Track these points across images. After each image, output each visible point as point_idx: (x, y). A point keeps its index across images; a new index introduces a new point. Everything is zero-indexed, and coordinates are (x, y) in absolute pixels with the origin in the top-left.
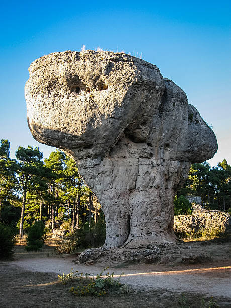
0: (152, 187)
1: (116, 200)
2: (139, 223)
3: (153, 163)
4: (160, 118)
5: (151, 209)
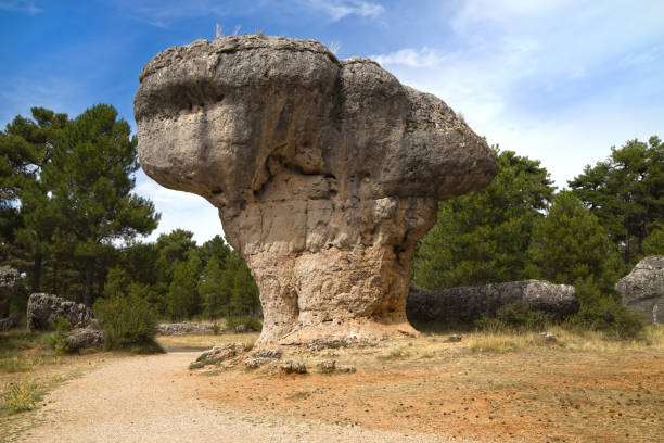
0: (331, 246)
1: (271, 269)
2: (309, 306)
3: (334, 205)
4: (339, 130)
5: (329, 282)
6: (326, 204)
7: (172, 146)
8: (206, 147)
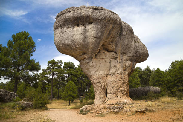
0: (117, 73)
1: (99, 80)
2: (111, 92)
3: (117, 61)
4: (120, 39)
5: (117, 84)
6: (116, 61)
7: (72, 36)
8: (85, 38)
